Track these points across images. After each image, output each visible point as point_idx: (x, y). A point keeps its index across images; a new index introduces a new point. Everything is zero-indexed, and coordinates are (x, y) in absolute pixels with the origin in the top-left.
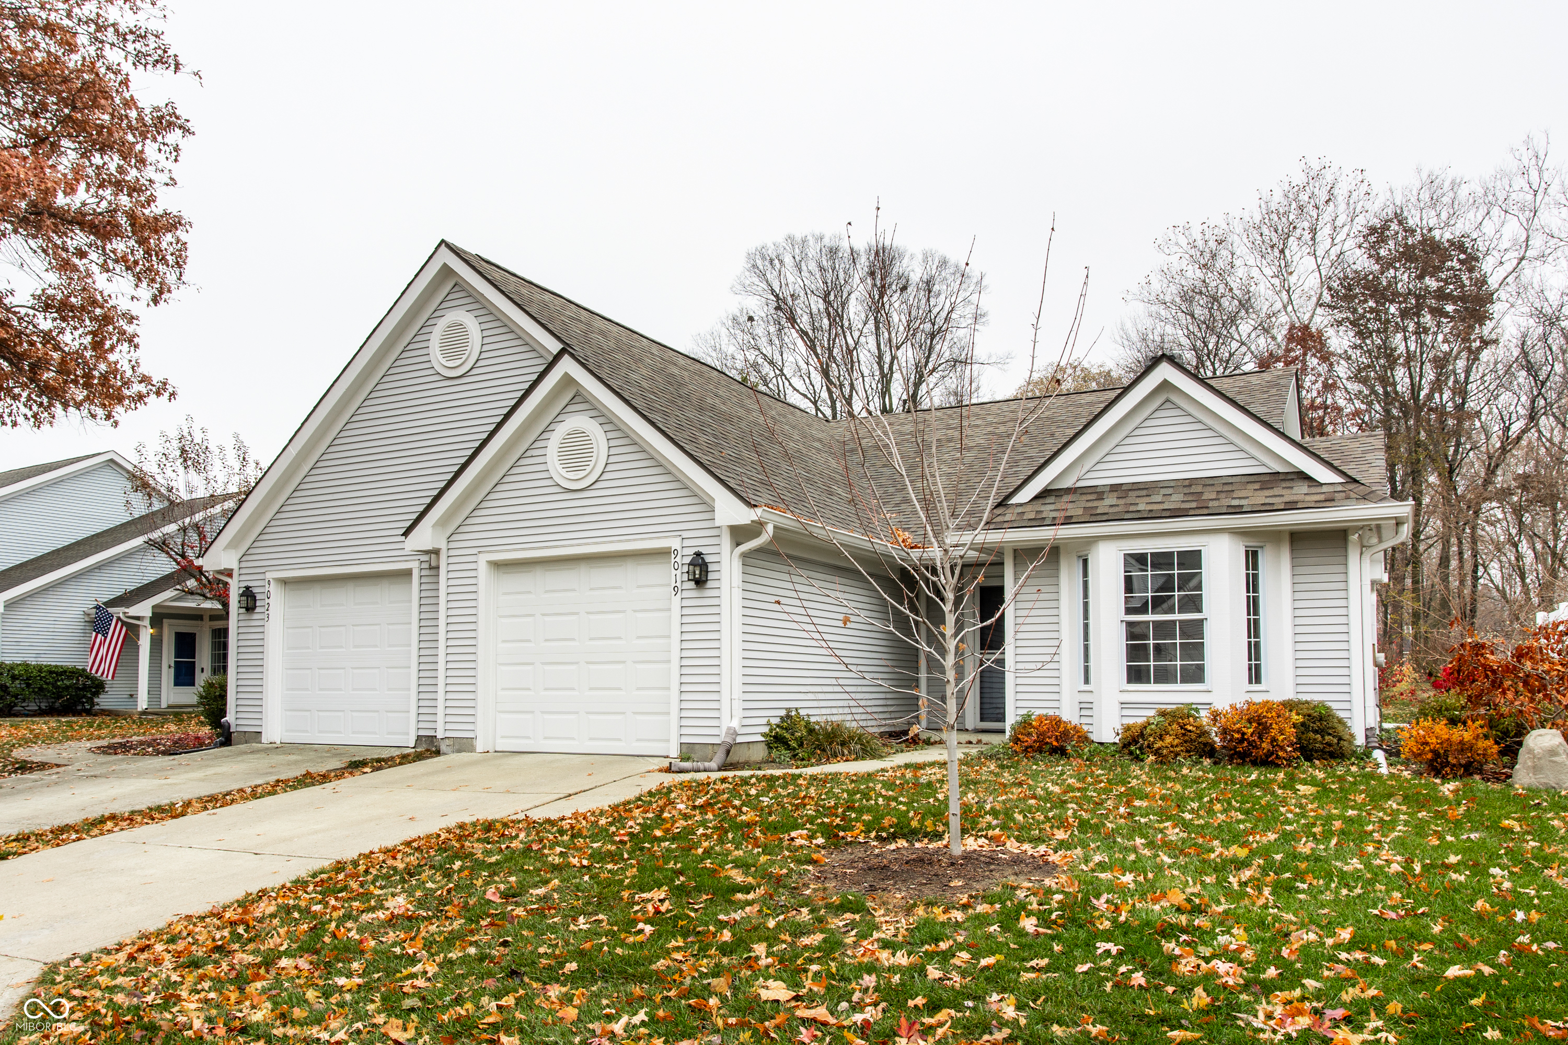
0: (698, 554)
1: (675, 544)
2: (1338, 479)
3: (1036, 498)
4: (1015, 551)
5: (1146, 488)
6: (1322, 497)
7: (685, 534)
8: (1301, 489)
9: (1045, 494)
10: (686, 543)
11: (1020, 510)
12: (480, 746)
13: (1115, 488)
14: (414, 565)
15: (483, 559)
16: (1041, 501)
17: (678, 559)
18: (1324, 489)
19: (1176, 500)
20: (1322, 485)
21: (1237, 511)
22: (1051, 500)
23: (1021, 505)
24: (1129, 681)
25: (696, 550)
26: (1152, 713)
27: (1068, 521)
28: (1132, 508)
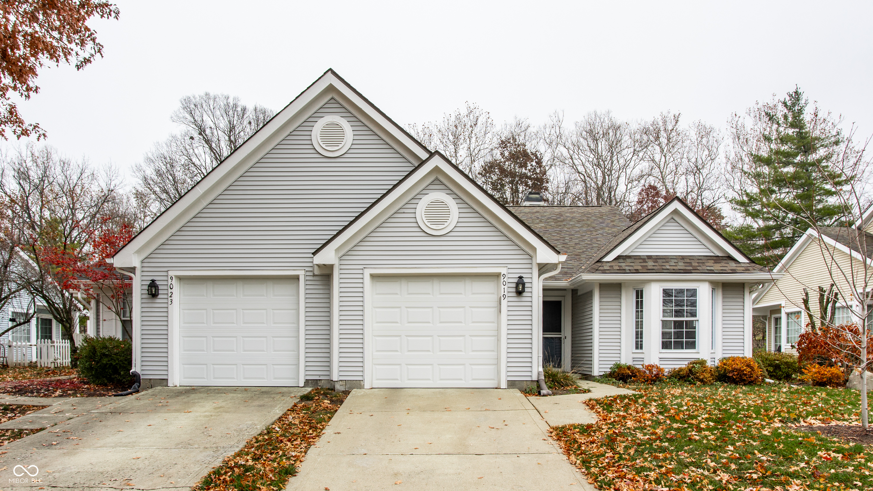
0: (521, 278)
1: (503, 271)
2: (746, 261)
3: (615, 259)
4: (600, 284)
5: (666, 259)
6: (743, 269)
7: (510, 266)
8: (732, 265)
9: (618, 258)
10: (511, 271)
11: (609, 264)
12: (367, 385)
13: (649, 257)
14: (301, 273)
15: (367, 273)
16: (617, 261)
17: (505, 280)
18: (743, 265)
19: (681, 265)
20: (740, 263)
21: (712, 272)
22: (621, 261)
23: (608, 262)
24: (663, 348)
25: (519, 275)
26: (686, 363)
27: (637, 272)
28: (664, 267)
